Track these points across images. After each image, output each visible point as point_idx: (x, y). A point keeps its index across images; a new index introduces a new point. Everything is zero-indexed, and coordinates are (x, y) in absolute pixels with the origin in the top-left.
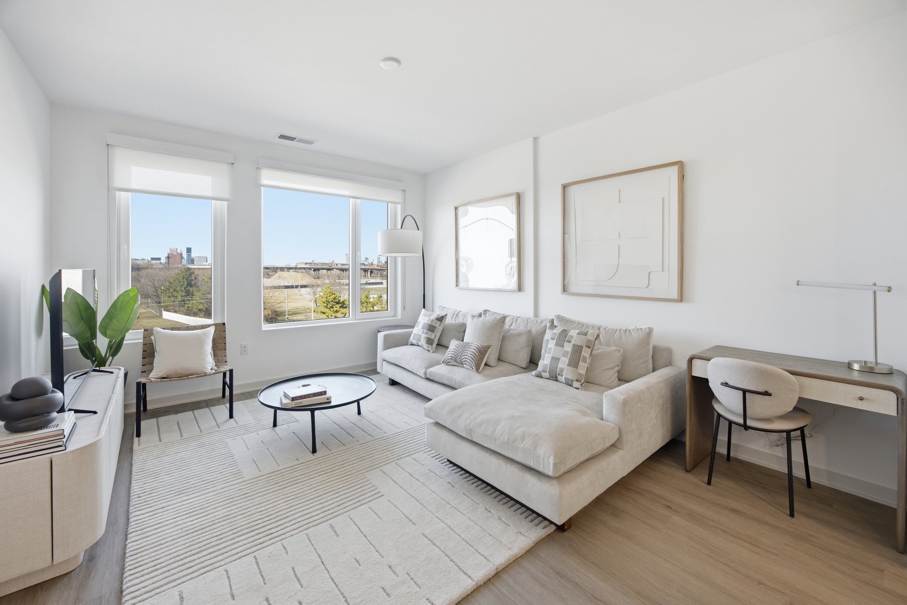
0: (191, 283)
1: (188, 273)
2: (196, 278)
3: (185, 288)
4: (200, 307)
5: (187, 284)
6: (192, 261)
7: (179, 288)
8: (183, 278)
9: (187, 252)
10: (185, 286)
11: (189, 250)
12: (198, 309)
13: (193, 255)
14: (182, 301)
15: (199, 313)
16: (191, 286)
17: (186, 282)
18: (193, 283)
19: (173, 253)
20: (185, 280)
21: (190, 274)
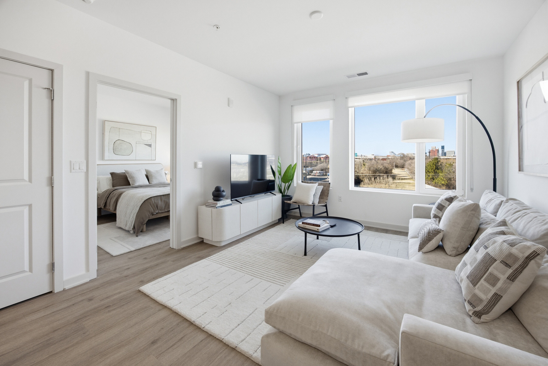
0: (437, 168)
1: (436, 161)
2: (441, 165)
3: (434, 170)
4: (443, 182)
5: (435, 168)
6: (445, 154)
7: (431, 170)
8: (433, 164)
9: (442, 149)
10: (434, 169)
11: (443, 147)
12: (442, 184)
13: (445, 150)
14: (432, 178)
15: (442, 186)
16: (438, 169)
17: (435, 167)
18: (439, 168)
19: (433, 149)
20: (434, 165)
21: (438, 162)
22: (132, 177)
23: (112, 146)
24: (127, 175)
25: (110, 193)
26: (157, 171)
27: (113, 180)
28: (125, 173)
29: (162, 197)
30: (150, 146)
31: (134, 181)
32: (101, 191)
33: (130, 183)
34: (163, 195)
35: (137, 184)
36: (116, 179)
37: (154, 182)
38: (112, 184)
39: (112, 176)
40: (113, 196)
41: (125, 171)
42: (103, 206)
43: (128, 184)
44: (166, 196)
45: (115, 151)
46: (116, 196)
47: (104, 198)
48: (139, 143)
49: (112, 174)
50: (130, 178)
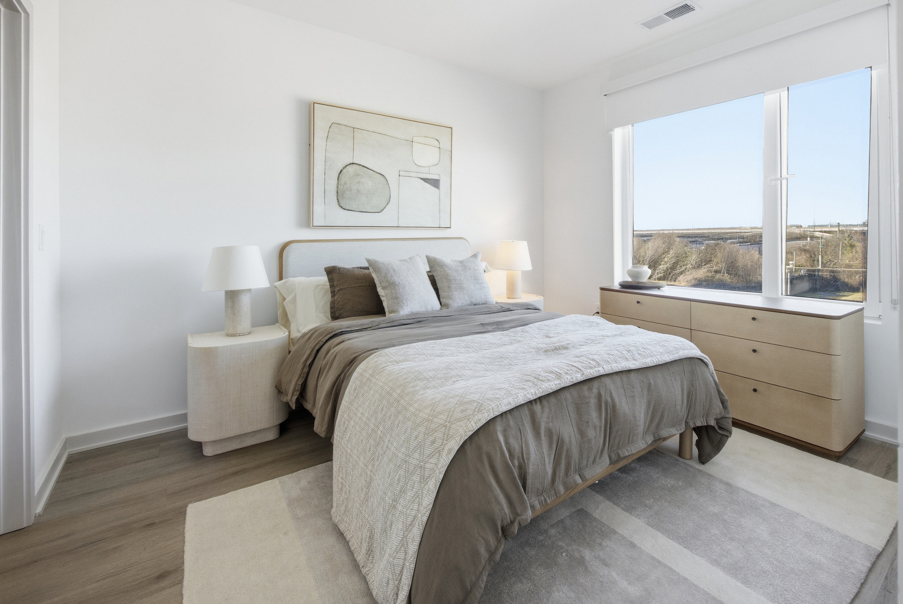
22: (391, 285)
23: (334, 182)
24: (374, 275)
25: (317, 348)
26: (461, 262)
27: (333, 293)
28: (367, 268)
29: (537, 408)
30: (435, 183)
31: (397, 299)
32: (299, 331)
33: (385, 304)
34: (540, 399)
35: (405, 311)
36: (341, 289)
37: (458, 300)
38: (331, 308)
39: (331, 280)
40: (326, 364)
41: (368, 261)
42: (295, 398)
43: (378, 309)
44: (553, 400)
45: (341, 198)
46: (335, 364)
47: (300, 366)
48: (406, 174)
49: (331, 272)
50: (384, 288)
